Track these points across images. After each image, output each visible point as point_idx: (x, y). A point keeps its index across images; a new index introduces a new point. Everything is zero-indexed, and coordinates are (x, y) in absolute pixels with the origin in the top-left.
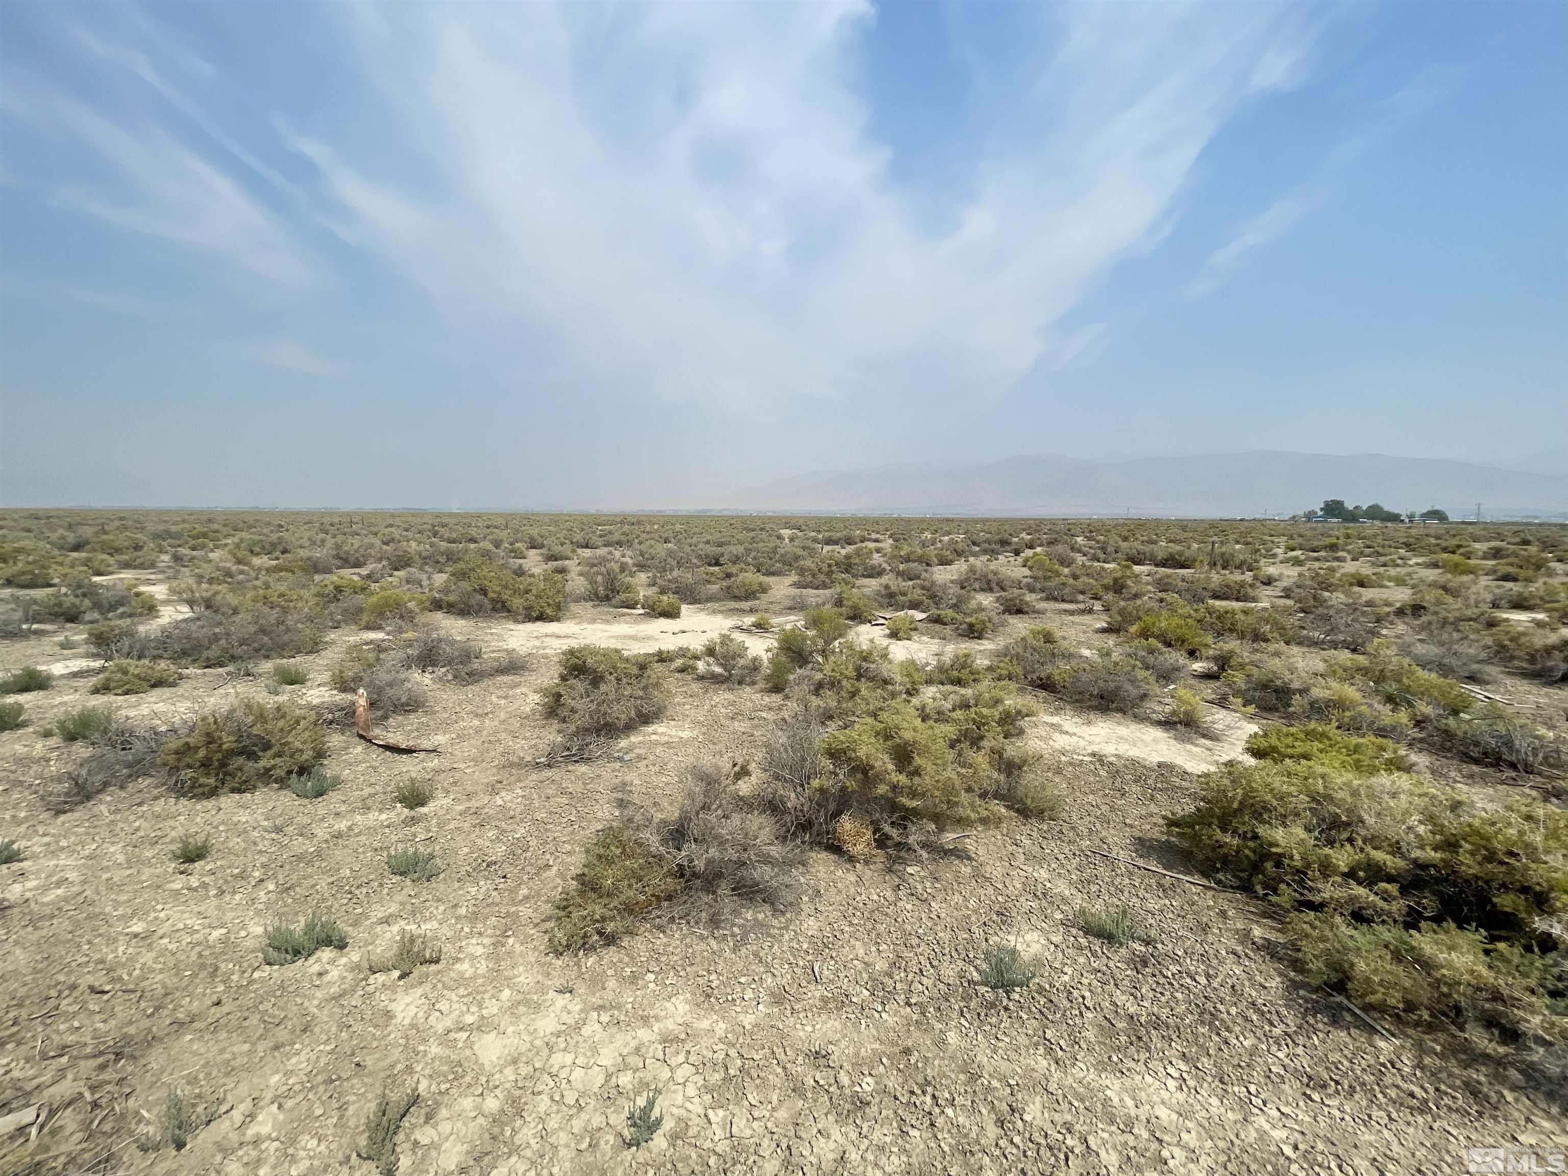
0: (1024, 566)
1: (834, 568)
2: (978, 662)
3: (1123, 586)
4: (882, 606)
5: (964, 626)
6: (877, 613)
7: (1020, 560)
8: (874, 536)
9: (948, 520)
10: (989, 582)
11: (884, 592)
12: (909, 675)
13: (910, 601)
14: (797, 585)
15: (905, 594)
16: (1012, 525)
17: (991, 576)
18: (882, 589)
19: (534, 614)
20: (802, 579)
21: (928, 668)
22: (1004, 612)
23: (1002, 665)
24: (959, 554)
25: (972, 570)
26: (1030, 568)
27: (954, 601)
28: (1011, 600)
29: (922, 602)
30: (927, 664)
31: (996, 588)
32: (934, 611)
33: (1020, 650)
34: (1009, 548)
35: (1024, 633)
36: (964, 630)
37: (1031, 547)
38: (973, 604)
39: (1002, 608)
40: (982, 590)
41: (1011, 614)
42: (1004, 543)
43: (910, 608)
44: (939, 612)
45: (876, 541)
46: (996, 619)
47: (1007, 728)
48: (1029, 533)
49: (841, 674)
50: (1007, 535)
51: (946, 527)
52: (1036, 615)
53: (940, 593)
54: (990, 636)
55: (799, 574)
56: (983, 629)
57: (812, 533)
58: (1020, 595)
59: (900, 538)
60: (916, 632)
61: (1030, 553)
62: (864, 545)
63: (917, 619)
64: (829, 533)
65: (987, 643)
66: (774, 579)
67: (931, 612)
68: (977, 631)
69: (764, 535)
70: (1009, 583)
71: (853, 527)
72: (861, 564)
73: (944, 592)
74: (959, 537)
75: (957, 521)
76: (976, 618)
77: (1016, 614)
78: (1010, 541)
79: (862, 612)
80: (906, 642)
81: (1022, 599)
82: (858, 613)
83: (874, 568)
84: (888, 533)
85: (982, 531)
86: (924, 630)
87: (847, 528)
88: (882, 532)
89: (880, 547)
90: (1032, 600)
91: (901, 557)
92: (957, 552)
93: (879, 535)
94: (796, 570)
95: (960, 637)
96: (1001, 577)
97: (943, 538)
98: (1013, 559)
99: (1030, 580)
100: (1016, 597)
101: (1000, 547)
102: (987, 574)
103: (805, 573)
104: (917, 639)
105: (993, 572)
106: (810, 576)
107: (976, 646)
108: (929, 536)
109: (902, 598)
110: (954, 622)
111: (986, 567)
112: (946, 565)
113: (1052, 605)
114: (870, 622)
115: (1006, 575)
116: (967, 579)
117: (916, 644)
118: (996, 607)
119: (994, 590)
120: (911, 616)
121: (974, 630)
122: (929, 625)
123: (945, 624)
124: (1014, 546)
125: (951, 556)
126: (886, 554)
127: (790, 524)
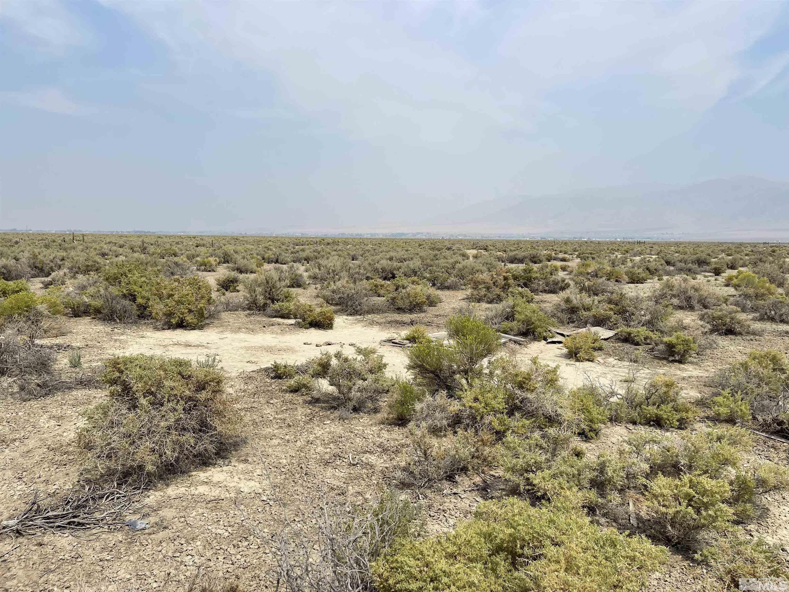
0: (727, 285)
1: (511, 281)
2: (683, 393)
4: (562, 322)
5: (661, 347)
6: (554, 329)
7: (721, 279)
8: (561, 256)
9: (639, 243)
10: (689, 299)
11: (564, 306)
12: (585, 410)
13: (594, 316)
14: (469, 299)
15: (588, 309)
16: (709, 247)
17: (691, 293)
18: (562, 303)
19: (174, 321)
20: (475, 293)
21: (614, 399)
22: (712, 331)
23: (720, 399)
24: (652, 272)
25: (670, 287)
26: (736, 287)
27: (648, 317)
28: (720, 318)
29: (609, 318)
30: (613, 394)
31: (697, 306)
32: (623, 329)
33: (741, 380)
34: (708, 268)
35: (741, 358)
36: (662, 352)
37: (733, 267)
38: (671, 322)
39: (709, 326)
40: (682, 307)
41: (720, 334)
42: (701, 262)
43: (594, 325)
44: (629, 330)
45: (564, 260)
46: (702, 340)
47: (740, 509)
48: (728, 255)
49: (487, 405)
50: (703, 256)
51: (638, 248)
52: (752, 337)
53: (631, 309)
54: (695, 360)
55: (473, 288)
56: (686, 351)
57: (499, 253)
58: (730, 313)
59: (588, 258)
60: (600, 353)
61: (734, 273)
62: (549, 263)
63: (602, 337)
64: (515, 253)
65: (691, 369)
66: (447, 293)
67: (619, 330)
68: (678, 353)
69: (448, 253)
70: (713, 301)
71: (540, 248)
72: (542, 278)
73: (635, 308)
74: (651, 258)
75: (649, 244)
76: (678, 338)
77: (726, 334)
78: (708, 261)
79: (535, 328)
80: (587, 364)
81: (732, 319)
82: (531, 328)
83: (557, 284)
84: (576, 253)
85: (677, 252)
86: (610, 350)
87: (534, 248)
88: (570, 253)
89: (566, 266)
90: (746, 320)
91: (588, 274)
92: (649, 271)
93: (566, 255)
94: (472, 284)
95: (657, 361)
96: (702, 295)
97: (634, 258)
98: (713, 279)
99: (738, 299)
100: (726, 316)
101: (696, 266)
102: (687, 292)
103: (480, 287)
104: (602, 361)
105: (693, 290)
106: (484, 289)
107: (679, 372)
108: (619, 256)
109: (586, 313)
110: (648, 341)
111: (683, 285)
112: (637, 283)
113: (769, 326)
114: (545, 339)
115: (707, 293)
116: (663, 296)
117: (600, 367)
118: (702, 326)
119: (696, 308)
120: (595, 334)
121: (674, 351)
122: (617, 345)
123: (637, 344)
124: (714, 266)
125: (644, 275)
126: (572, 272)
127: (478, 245)
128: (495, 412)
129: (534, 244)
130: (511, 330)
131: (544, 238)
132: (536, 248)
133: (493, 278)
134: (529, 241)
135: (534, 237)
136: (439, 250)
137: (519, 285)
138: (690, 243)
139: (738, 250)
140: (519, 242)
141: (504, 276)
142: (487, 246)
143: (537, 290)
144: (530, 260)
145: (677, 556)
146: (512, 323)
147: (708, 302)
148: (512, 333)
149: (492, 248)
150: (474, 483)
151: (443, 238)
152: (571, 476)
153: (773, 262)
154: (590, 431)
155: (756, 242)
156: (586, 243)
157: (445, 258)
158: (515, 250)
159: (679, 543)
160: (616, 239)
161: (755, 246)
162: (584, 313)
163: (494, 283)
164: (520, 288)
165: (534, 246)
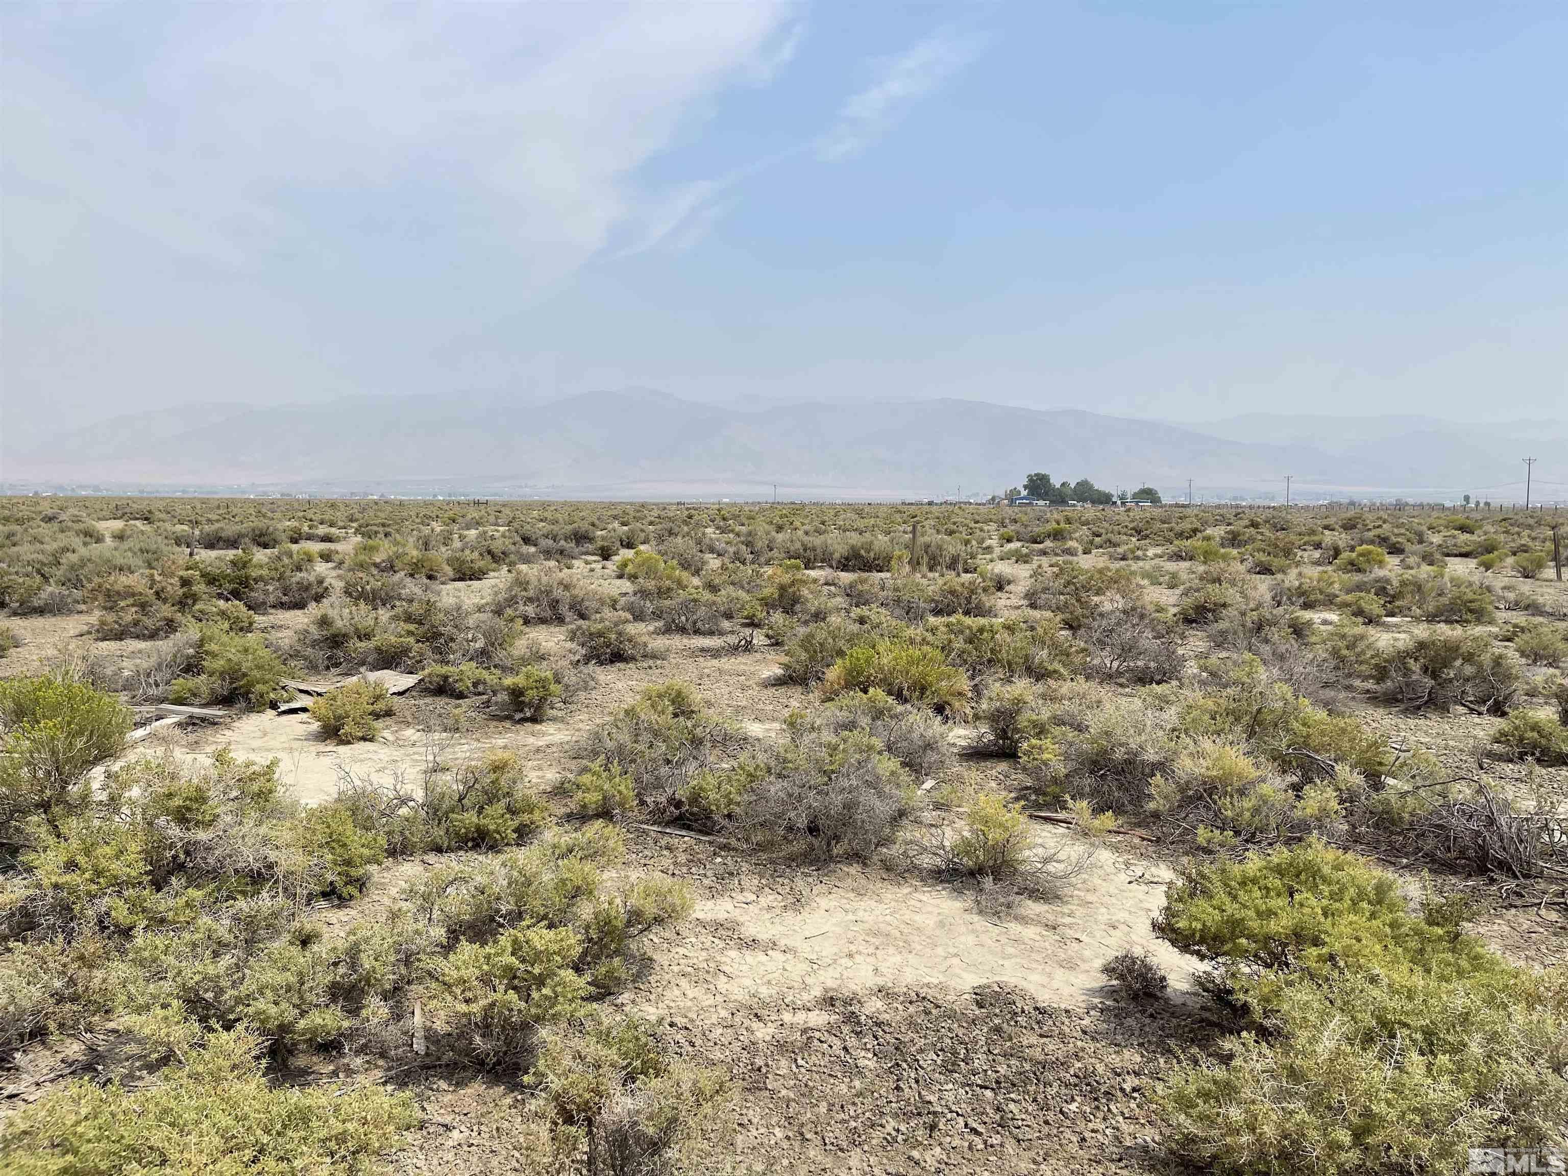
0: (620, 577)
1: (200, 587)
2: (533, 776)
3: (795, 600)
4: (313, 668)
5: (503, 697)
6: (292, 684)
7: (612, 566)
8: (322, 530)
9: (477, 503)
10: (554, 604)
11: (316, 633)
12: (334, 842)
13: (378, 650)
15: (365, 636)
16: (593, 511)
17: (558, 593)
18: (313, 629)
20: (110, 618)
22: (587, 660)
23: (586, 779)
24: (497, 558)
25: (522, 583)
26: (633, 577)
27: (479, 644)
28: (600, 634)
29: (405, 651)
30: (402, 801)
31: (569, 616)
32: (433, 669)
33: (625, 737)
34: (590, 547)
35: (630, 700)
36: (502, 706)
37: (629, 546)
38: (520, 647)
39: (582, 652)
40: (543, 621)
41: (600, 663)
42: (580, 538)
43: (375, 667)
44: (445, 670)
45: (327, 539)
46: (571, 677)
47: (603, 970)
48: (624, 524)
49: (98, 873)
50: (584, 526)
51: (473, 514)
52: (651, 662)
53: (447, 630)
54: (560, 714)
55: (105, 608)
56: (543, 700)
57: (179, 527)
58: (616, 625)
59: (376, 533)
60: (389, 721)
61: (629, 554)
62: (294, 547)
63: (395, 690)
64: (217, 525)
65: (552, 731)
66: (38, 622)
67: (426, 672)
68: (530, 704)
69: (45, 530)
70: (594, 605)
71: (278, 515)
72: (273, 579)
73: (456, 627)
74: (498, 531)
75: (496, 504)
76: (528, 677)
77: (612, 662)
78: (591, 535)
79: (251, 684)
80: (361, 747)
81: (620, 634)
82: (241, 687)
83: (307, 588)
84: (355, 525)
85: (542, 520)
86: (407, 714)
87: (264, 516)
88: (341, 524)
89: (331, 551)
90: (640, 635)
91: (376, 565)
92: (493, 557)
93: (333, 530)
94: (101, 598)
95: (495, 723)
96: (577, 596)
97: (466, 532)
98: (600, 566)
99: (633, 599)
100: (609, 630)
101: (573, 545)
102: (551, 591)
103: (122, 604)
104: (391, 738)
105: (562, 587)
106: (134, 609)
107: (531, 740)
108: (438, 529)
109: (362, 645)
110: (481, 688)
111: (545, 579)
112: (471, 579)
113: (677, 642)
114: (274, 706)
115: (583, 592)
116: (512, 601)
117: (386, 750)
118: (570, 651)
119: (567, 620)
120: (377, 684)
121: (523, 702)
122: (422, 702)
123: (461, 696)
124: (600, 543)
125: (481, 564)
126: (341, 563)
127: (128, 510)
128: (119, 885)
129: (260, 507)
130: (195, 695)
131: (288, 495)
132: (269, 514)
133: (153, 581)
134: (254, 501)
135: (265, 493)
136: (20, 521)
137: (220, 596)
138: (565, 504)
139: (638, 515)
140: (228, 504)
141: (181, 578)
142: (150, 512)
143: (264, 603)
144: (254, 540)
145: (496, 1089)
146: (196, 680)
147: (586, 608)
148: (197, 701)
149: (163, 516)
150: (63, 1061)
151: (36, 493)
152: (282, 992)
153: (688, 534)
154: (346, 884)
155: (667, 500)
156: (376, 503)
157: (36, 539)
158: (218, 521)
159: (499, 1063)
160: (435, 496)
161: (665, 509)
162: (359, 644)
163: (157, 593)
164: (221, 603)
165: (264, 511)
